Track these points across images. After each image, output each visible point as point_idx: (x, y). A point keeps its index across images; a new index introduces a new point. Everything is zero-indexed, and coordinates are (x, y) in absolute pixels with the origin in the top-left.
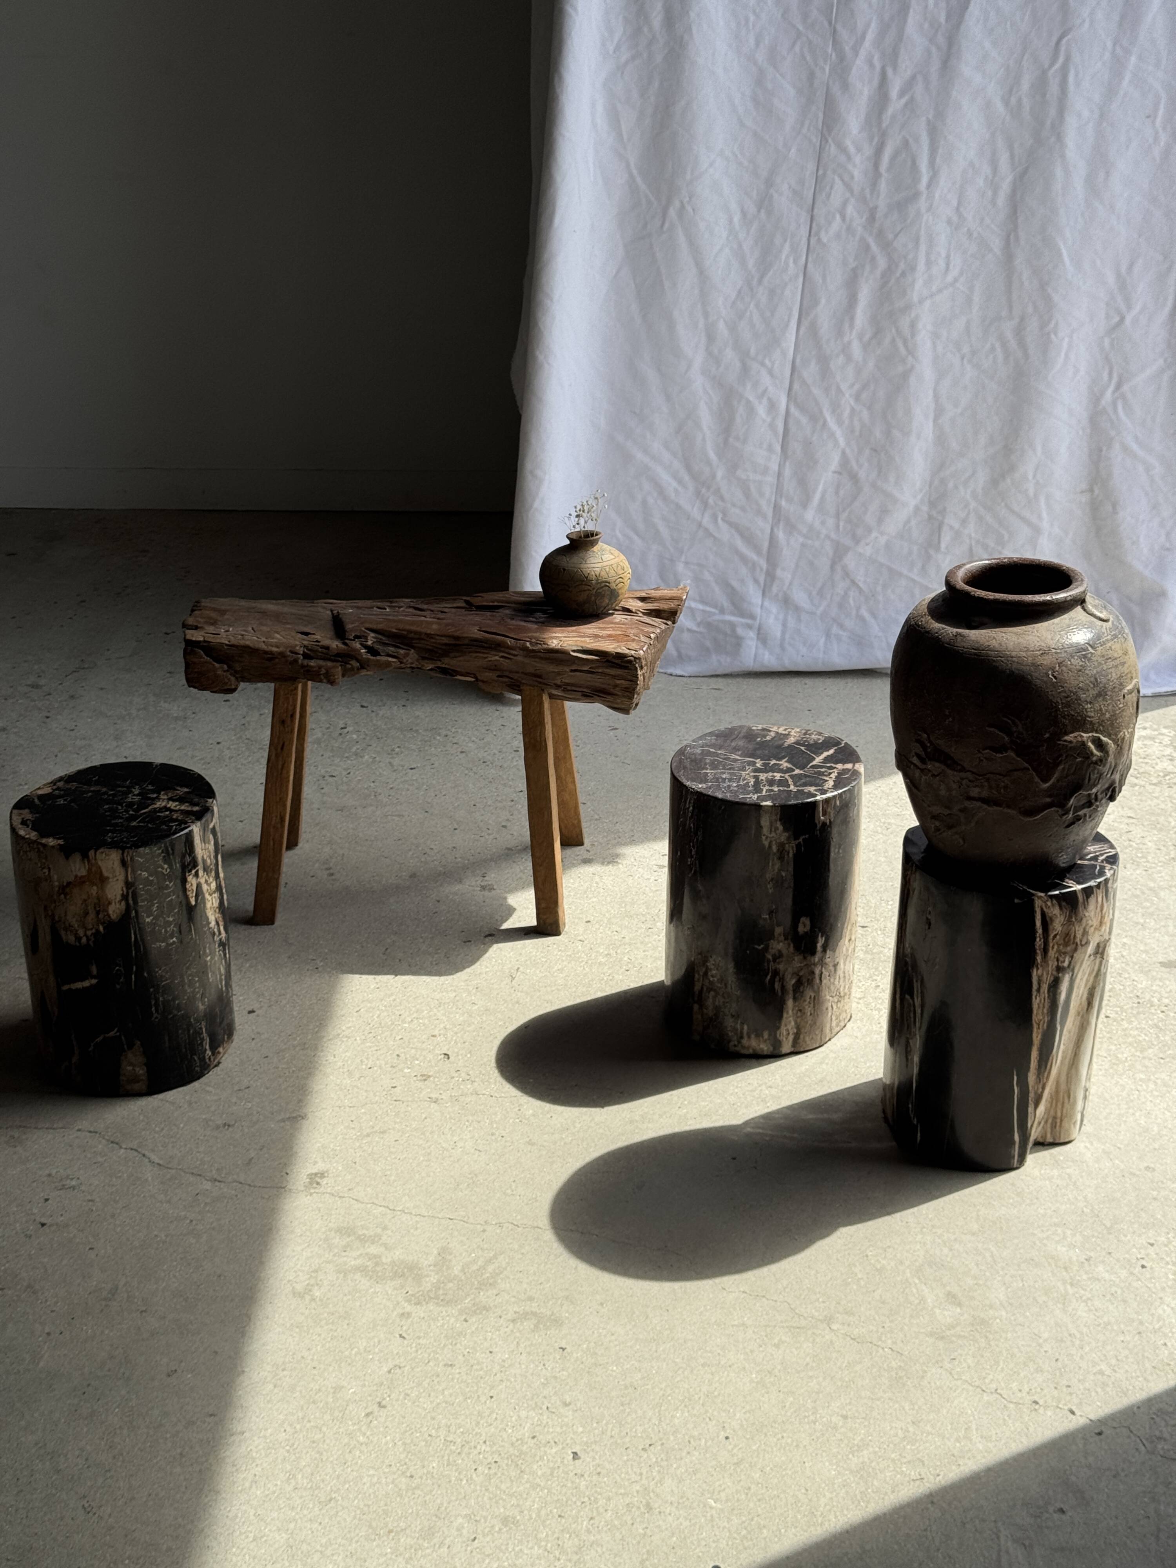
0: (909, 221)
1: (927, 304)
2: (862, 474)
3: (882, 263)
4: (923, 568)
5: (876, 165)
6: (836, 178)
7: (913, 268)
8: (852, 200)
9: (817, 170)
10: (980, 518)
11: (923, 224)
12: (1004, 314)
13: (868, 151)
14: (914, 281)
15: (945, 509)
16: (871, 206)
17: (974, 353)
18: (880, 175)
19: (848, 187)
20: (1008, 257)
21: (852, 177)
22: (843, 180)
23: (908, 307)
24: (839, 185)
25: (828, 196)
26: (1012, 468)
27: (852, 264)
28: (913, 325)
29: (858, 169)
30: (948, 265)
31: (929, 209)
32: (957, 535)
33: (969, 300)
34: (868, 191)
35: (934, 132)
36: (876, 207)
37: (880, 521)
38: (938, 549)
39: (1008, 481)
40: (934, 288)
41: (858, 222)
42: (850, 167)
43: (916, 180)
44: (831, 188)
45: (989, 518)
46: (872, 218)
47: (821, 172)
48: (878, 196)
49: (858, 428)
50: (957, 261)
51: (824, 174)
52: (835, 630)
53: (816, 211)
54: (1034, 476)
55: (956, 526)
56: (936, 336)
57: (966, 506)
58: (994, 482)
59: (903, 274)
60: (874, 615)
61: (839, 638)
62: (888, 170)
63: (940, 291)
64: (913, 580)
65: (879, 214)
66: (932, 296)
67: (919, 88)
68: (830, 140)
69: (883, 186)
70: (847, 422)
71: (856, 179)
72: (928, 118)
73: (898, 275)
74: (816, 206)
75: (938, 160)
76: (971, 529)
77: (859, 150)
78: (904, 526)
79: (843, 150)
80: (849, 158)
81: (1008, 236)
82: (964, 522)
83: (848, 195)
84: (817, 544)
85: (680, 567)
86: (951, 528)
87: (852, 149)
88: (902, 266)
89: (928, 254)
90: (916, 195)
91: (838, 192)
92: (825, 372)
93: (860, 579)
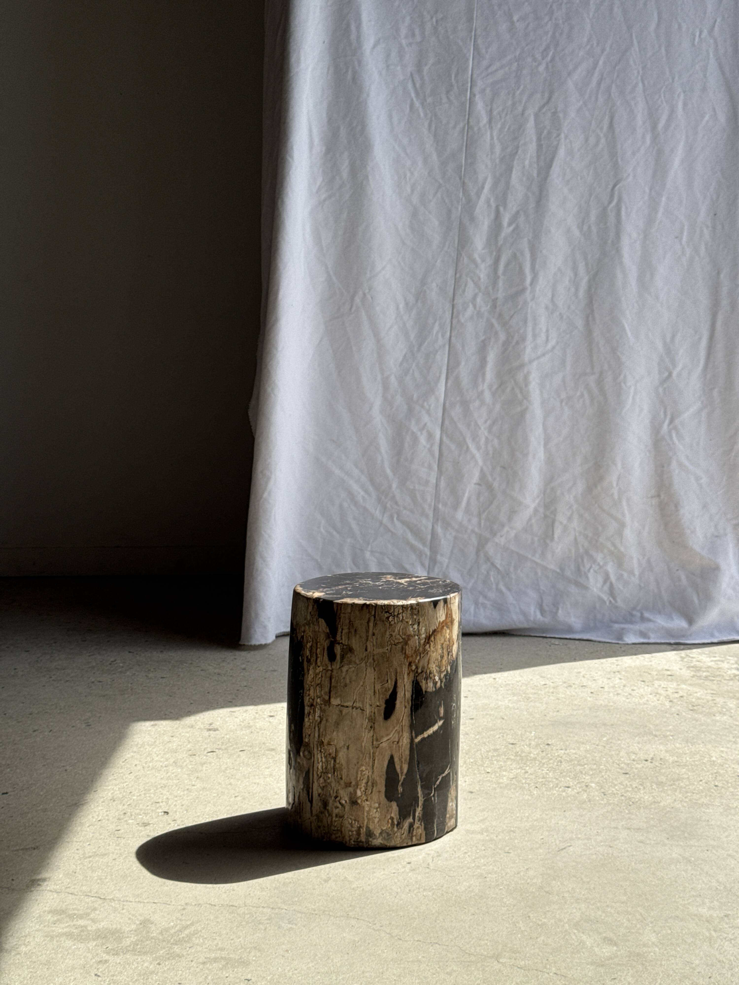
0: (519, 307)
1: (535, 363)
2: (496, 484)
3: (502, 337)
4: (543, 552)
5: (495, 270)
6: (469, 279)
7: (524, 339)
8: (480, 294)
9: (456, 274)
10: (581, 516)
11: (529, 311)
12: (588, 370)
13: (489, 261)
14: (525, 348)
15: (556, 509)
16: (493, 298)
17: (569, 398)
18: (499, 277)
19: (476, 285)
20: (589, 331)
21: (479, 279)
22: (473, 281)
23: (522, 366)
24: (471, 284)
25: (464, 291)
26: (601, 479)
27: (483, 338)
28: (526, 378)
29: (483, 272)
30: (547, 337)
31: (533, 299)
32: (565, 529)
33: (563, 362)
34: (490, 288)
35: (534, 249)
36: (497, 299)
37: (510, 519)
38: (552, 539)
39: (599, 488)
40: (539, 353)
41: (485, 309)
42: (478, 272)
43: (523, 280)
44: (466, 285)
45: (587, 516)
46: (494, 306)
47: (458, 276)
48: (498, 290)
49: (491, 452)
50: (554, 335)
51: (460, 277)
52: (481, 600)
53: (455, 302)
54: (617, 485)
55: (565, 522)
56: (542, 386)
57: (571, 507)
58: (590, 489)
59: (517, 343)
60: (509, 589)
61: (484, 606)
62: (504, 273)
63: (543, 355)
64: (537, 564)
65: (499, 303)
66: (538, 358)
67: (521, 219)
68: (463, 254)
69: (501, 283)
70: (483, 447)
71: (482, 280)
72: (528, 239)
73: (514, 343)
74: (456, 297)
75: (537, 266)
76: (575, 523)
77: (483, 261)
78: (527, 523)
79: (474, 261)
80: (477, 266)
81: (588, 317)
82: (570, 519)
83: (477, 291)
84: (466, 536)
85: (368, 555)
86: (561, 523)
87: (478, 260)
88: (516, 338)
89: (534, 330)
90: (523, 290)
91: (470, 289)
92: (467, 412)
93: (498, 562)
